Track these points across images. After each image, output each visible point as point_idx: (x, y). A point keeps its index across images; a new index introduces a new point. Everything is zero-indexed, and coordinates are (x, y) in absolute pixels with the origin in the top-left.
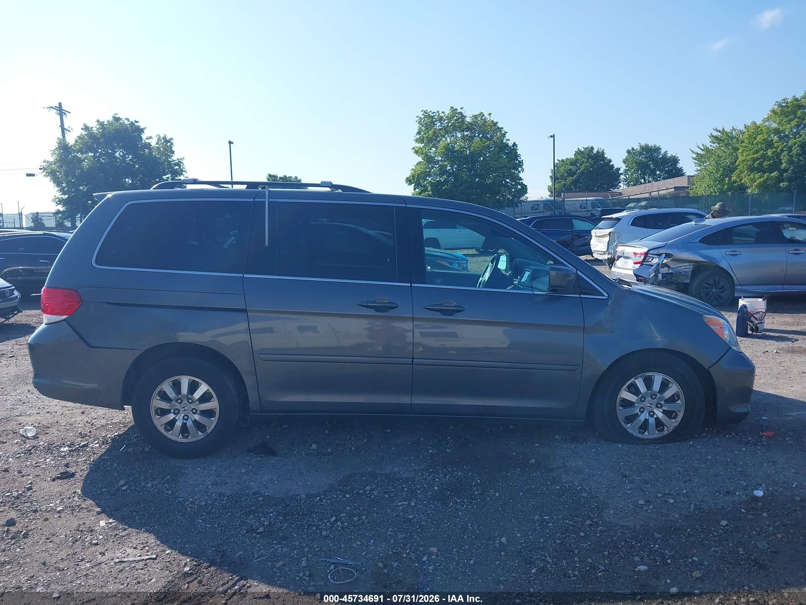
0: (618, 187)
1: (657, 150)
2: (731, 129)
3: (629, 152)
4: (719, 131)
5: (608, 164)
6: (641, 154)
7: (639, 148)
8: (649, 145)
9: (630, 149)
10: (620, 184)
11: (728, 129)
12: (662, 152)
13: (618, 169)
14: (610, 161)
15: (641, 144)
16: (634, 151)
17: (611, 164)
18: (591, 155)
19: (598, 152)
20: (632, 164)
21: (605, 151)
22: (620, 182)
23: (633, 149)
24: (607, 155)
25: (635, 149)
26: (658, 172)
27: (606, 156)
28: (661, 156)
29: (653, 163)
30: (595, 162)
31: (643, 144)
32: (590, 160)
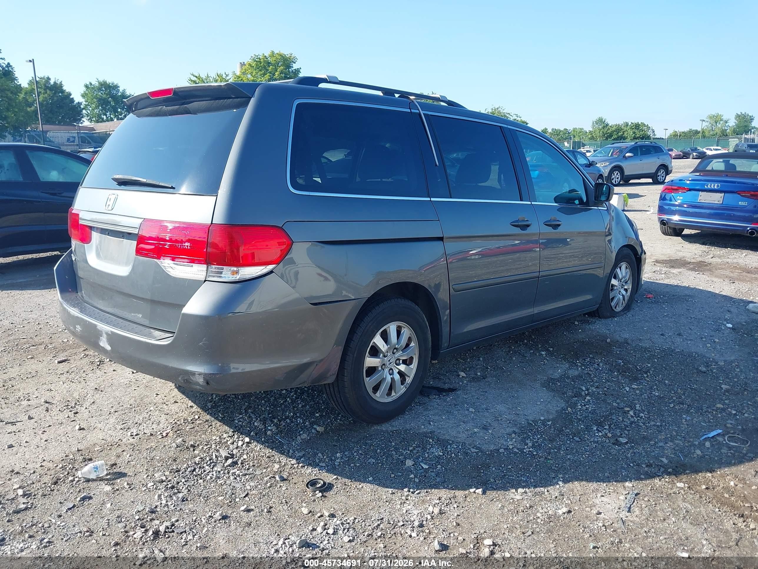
0: (81, 121)
1: (116, 87)
2: (206, 75)
3: (86, 86)
4: (196, 77)
5: (67, 97)
6: (100, 89)
7: (97, 83)
8: (107, 82)
9: (88, 84)
10: (83, 119)
11: (203, 76)
12: (121, 89)
13: (79, 104)
14: (70, 94)
15: (99, 80)
16: (92, 86)
17: (71, 97)
18: (48, 86)
19: (55, 83)
20: (92, 99)
21: (63, 83)
22: (82, 117)
23: (91, 84)
24: (67, 88)
25: (93, 84)
26: (119, 110)
27: (64, 88)
28: (120, 94)
29: (114, 101)
30: (55, 93)
31: (101, 80)
32: (48, 92)
